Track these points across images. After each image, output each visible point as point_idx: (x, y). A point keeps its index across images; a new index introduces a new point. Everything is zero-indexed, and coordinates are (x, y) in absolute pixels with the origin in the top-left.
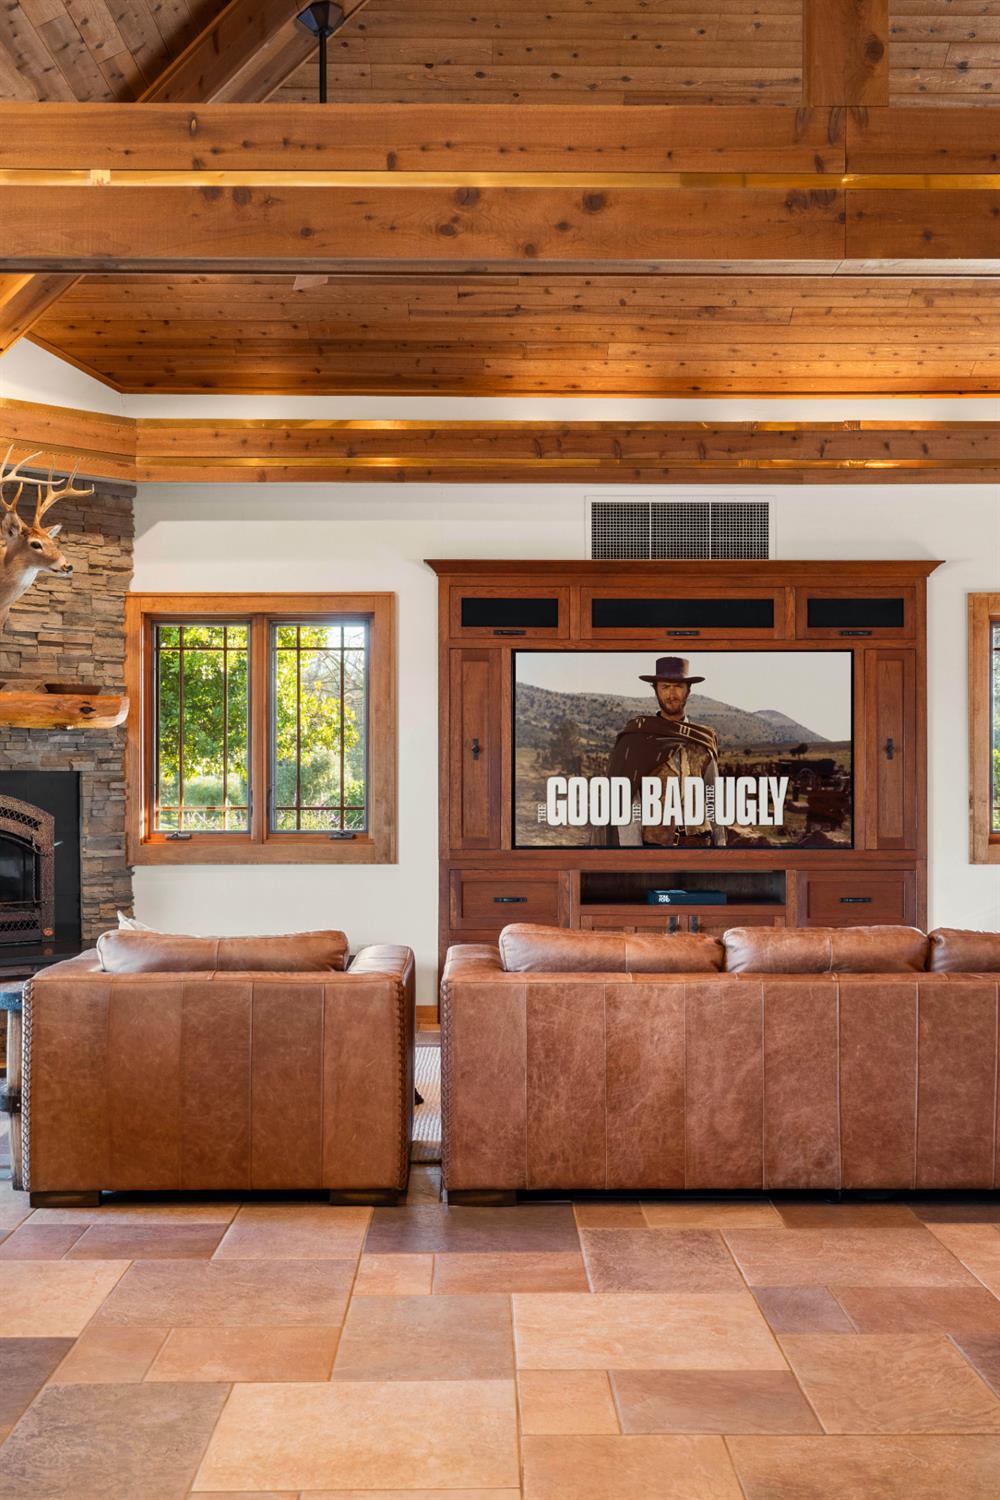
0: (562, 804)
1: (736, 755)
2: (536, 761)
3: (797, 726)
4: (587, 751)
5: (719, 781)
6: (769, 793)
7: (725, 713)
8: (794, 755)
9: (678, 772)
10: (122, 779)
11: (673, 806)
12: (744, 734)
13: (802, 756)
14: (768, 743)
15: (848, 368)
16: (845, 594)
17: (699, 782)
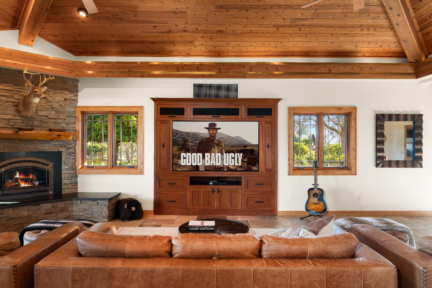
0: (185, 160)
1: (229, 148)
2: (178, 149)
3: (245, 141)
4: (191, 147)
5: (225, 154)
6: (238, 157)
7: (226, 137)
8: (244, 148)
9: (214, 152)
10: (75, 153)
11: (213, 161)
12: (231, 142)
13: (246, 148)
14: (237, 145)
15: (257, 49)
16: (257, 107)
17: (220, 154)
